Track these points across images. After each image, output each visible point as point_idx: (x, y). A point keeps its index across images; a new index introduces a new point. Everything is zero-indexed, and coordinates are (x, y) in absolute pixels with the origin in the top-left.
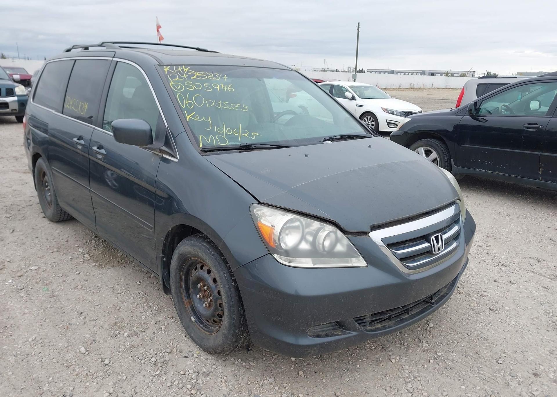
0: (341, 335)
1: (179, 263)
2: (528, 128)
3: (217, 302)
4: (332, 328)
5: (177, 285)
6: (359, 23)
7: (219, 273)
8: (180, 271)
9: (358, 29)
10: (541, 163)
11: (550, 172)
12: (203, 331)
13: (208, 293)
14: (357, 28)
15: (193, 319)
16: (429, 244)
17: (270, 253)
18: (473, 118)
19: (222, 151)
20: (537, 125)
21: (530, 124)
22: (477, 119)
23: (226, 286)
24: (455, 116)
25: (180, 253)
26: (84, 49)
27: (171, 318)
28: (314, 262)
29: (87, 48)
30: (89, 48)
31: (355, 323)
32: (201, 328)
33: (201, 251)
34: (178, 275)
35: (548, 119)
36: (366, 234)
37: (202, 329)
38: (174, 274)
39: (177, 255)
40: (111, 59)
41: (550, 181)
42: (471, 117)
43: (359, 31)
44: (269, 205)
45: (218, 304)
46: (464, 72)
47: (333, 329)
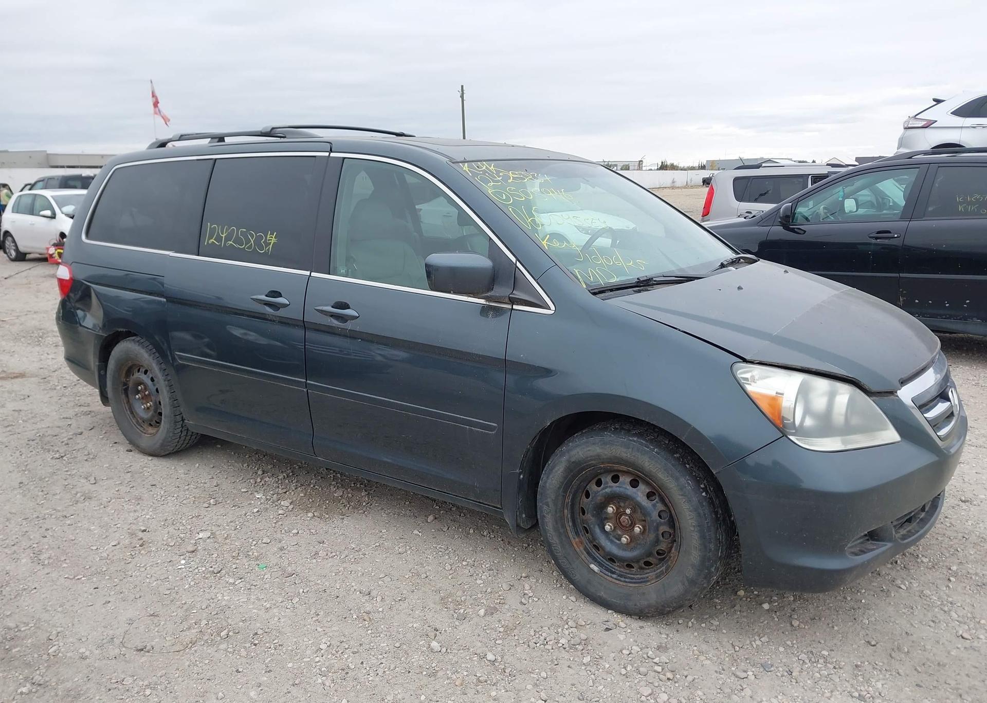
0: (877, 549)
1: (565, 478)
2: (877, 238)
3: (658, 530)
4: (861, 540)
5: (558, 515)
6: (462, 86)
7: (677, 479)
8: (565, 491)
9: (462, 97)
10: (901, 290)
11: (917, 301)
12: (621, 583)
13: (627, 519)
14: (459, 94)
15: (593, 567)
16: (949, 403)
17: (784, 435)
18: (786, 227)
19: (615, 291)
20: (890, 233)
21: (879, 233)
22: (793, 230)
23: (694, 498)
24: (757, 227)
25: (573, 460)
26: (217, 140)
27: (525, 577)
28: (844, 443)
29: (221, 139)
30: (226, 139)
31: (892, 529)
32: (616, 579)
33: (630, 450)
34: (560, 497)
35: (904, 224)
36: (892, 393)
37: (617, 582)
38: (553, 497)
39: (564, 465)
40: (327, 154)
41: (917, 315)
42: (782, 227)
43: (464, 99)
44: (761, 363)
45: (659, 533)
46: (627, 163)
47: (862, 543)
